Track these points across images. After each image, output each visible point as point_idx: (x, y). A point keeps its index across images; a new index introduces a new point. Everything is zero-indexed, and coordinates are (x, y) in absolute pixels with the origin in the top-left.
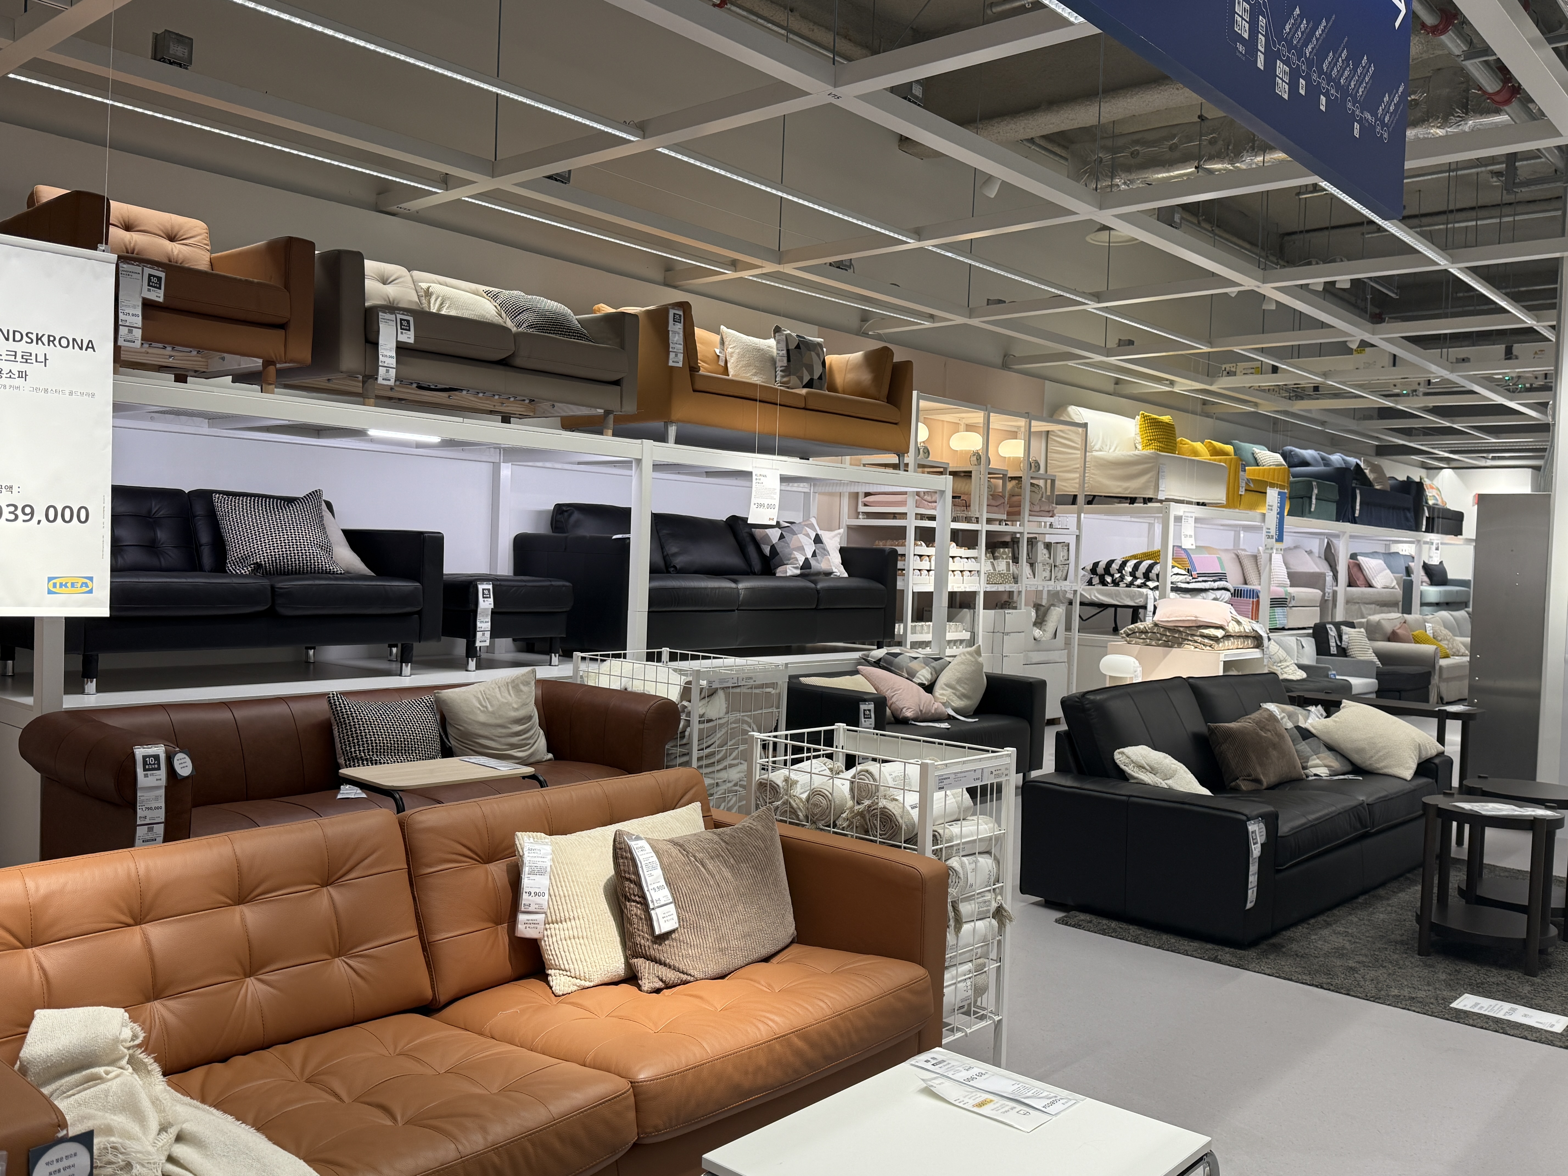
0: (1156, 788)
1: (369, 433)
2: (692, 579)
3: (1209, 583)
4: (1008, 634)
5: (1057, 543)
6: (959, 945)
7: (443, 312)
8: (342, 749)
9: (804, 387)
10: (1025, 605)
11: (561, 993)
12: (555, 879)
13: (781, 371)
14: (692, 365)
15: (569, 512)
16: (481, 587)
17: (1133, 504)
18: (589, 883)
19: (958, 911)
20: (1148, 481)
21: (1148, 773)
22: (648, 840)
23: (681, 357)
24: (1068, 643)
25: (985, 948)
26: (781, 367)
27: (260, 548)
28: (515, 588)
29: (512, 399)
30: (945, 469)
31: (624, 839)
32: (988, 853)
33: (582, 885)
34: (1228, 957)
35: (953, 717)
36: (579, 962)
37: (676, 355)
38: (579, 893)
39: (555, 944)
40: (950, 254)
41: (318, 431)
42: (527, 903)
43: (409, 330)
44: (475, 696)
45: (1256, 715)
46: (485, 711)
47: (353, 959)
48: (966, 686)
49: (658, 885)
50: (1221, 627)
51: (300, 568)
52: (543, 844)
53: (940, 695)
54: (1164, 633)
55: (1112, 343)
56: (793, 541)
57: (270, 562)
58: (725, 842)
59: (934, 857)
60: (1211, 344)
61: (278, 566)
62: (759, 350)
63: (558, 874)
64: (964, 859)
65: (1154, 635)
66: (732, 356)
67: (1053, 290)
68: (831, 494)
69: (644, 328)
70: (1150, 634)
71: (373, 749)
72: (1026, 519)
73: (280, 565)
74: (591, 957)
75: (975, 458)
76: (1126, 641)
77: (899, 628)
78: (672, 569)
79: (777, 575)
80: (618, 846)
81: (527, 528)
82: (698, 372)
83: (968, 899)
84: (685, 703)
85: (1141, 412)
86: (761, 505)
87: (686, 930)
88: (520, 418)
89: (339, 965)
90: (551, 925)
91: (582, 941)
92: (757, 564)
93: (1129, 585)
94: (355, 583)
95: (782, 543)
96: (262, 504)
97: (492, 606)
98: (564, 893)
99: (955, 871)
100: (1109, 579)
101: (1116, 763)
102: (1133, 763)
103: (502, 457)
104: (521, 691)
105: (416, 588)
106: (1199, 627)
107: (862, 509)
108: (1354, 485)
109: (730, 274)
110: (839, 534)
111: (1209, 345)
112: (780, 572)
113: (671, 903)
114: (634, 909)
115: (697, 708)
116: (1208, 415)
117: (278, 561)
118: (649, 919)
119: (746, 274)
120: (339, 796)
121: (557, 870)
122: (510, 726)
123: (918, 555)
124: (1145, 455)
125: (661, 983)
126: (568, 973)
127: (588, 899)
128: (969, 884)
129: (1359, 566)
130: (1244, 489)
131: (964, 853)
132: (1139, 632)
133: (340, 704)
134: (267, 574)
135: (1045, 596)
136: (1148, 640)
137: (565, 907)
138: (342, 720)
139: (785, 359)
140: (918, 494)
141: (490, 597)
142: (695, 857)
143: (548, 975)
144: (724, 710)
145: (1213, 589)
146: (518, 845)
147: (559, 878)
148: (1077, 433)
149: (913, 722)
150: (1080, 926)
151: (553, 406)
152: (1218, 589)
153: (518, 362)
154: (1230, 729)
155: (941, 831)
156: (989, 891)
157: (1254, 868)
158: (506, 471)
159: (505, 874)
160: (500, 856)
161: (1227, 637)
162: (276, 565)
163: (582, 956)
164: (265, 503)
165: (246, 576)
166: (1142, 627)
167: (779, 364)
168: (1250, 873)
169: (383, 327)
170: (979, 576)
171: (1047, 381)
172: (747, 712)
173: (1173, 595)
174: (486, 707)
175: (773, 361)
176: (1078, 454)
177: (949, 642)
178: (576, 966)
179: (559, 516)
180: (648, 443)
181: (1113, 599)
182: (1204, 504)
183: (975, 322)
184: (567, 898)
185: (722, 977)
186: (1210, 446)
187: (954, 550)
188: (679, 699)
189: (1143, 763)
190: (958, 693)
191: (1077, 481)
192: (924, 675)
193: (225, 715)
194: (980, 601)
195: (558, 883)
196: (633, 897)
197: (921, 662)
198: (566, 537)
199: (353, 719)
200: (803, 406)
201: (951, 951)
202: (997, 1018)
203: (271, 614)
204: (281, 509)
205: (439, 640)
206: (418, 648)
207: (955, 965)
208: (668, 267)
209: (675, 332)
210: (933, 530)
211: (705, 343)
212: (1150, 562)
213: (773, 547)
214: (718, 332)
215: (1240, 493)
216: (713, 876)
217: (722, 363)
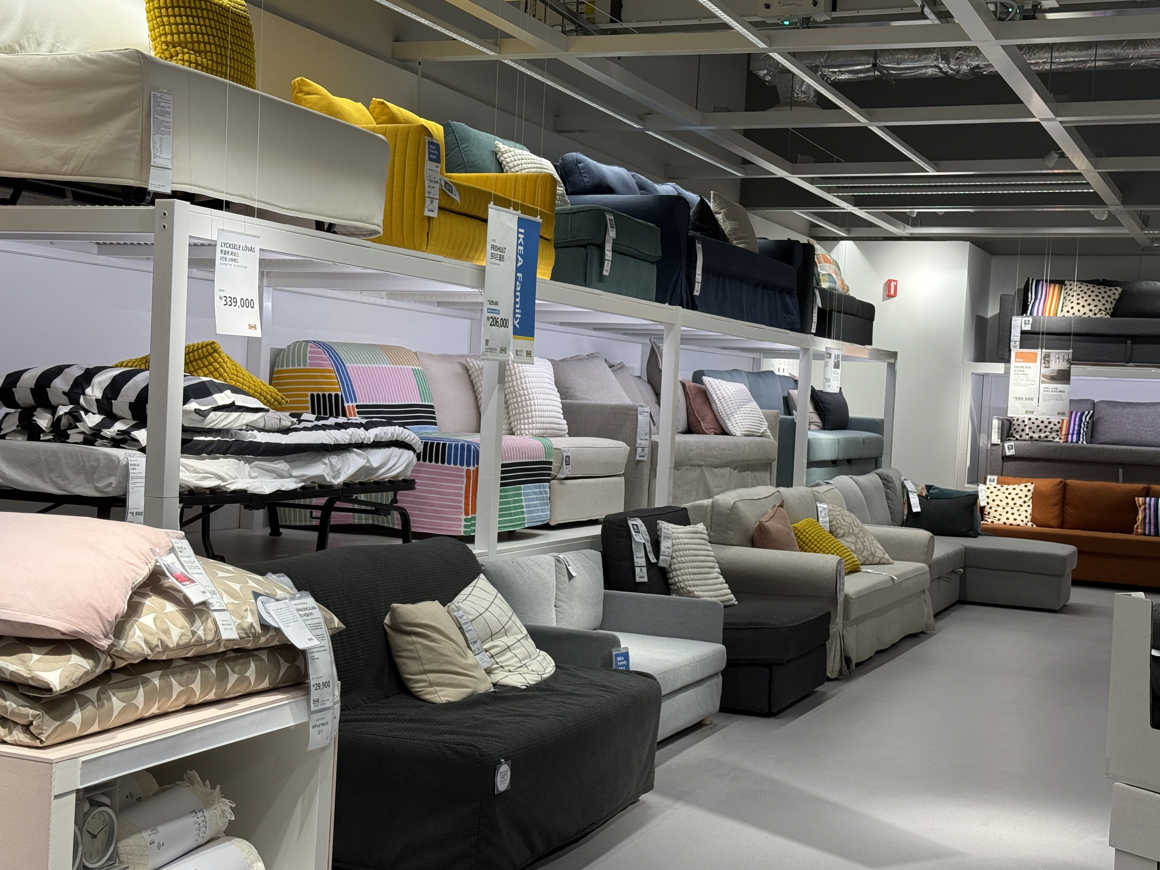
93: (92, 438)
100: (43, 420)
108: (691, 233)
129: (705, 395)
130: (436, 204)
182: (331, 228)
186: (381, 112)
215: (427, 213)
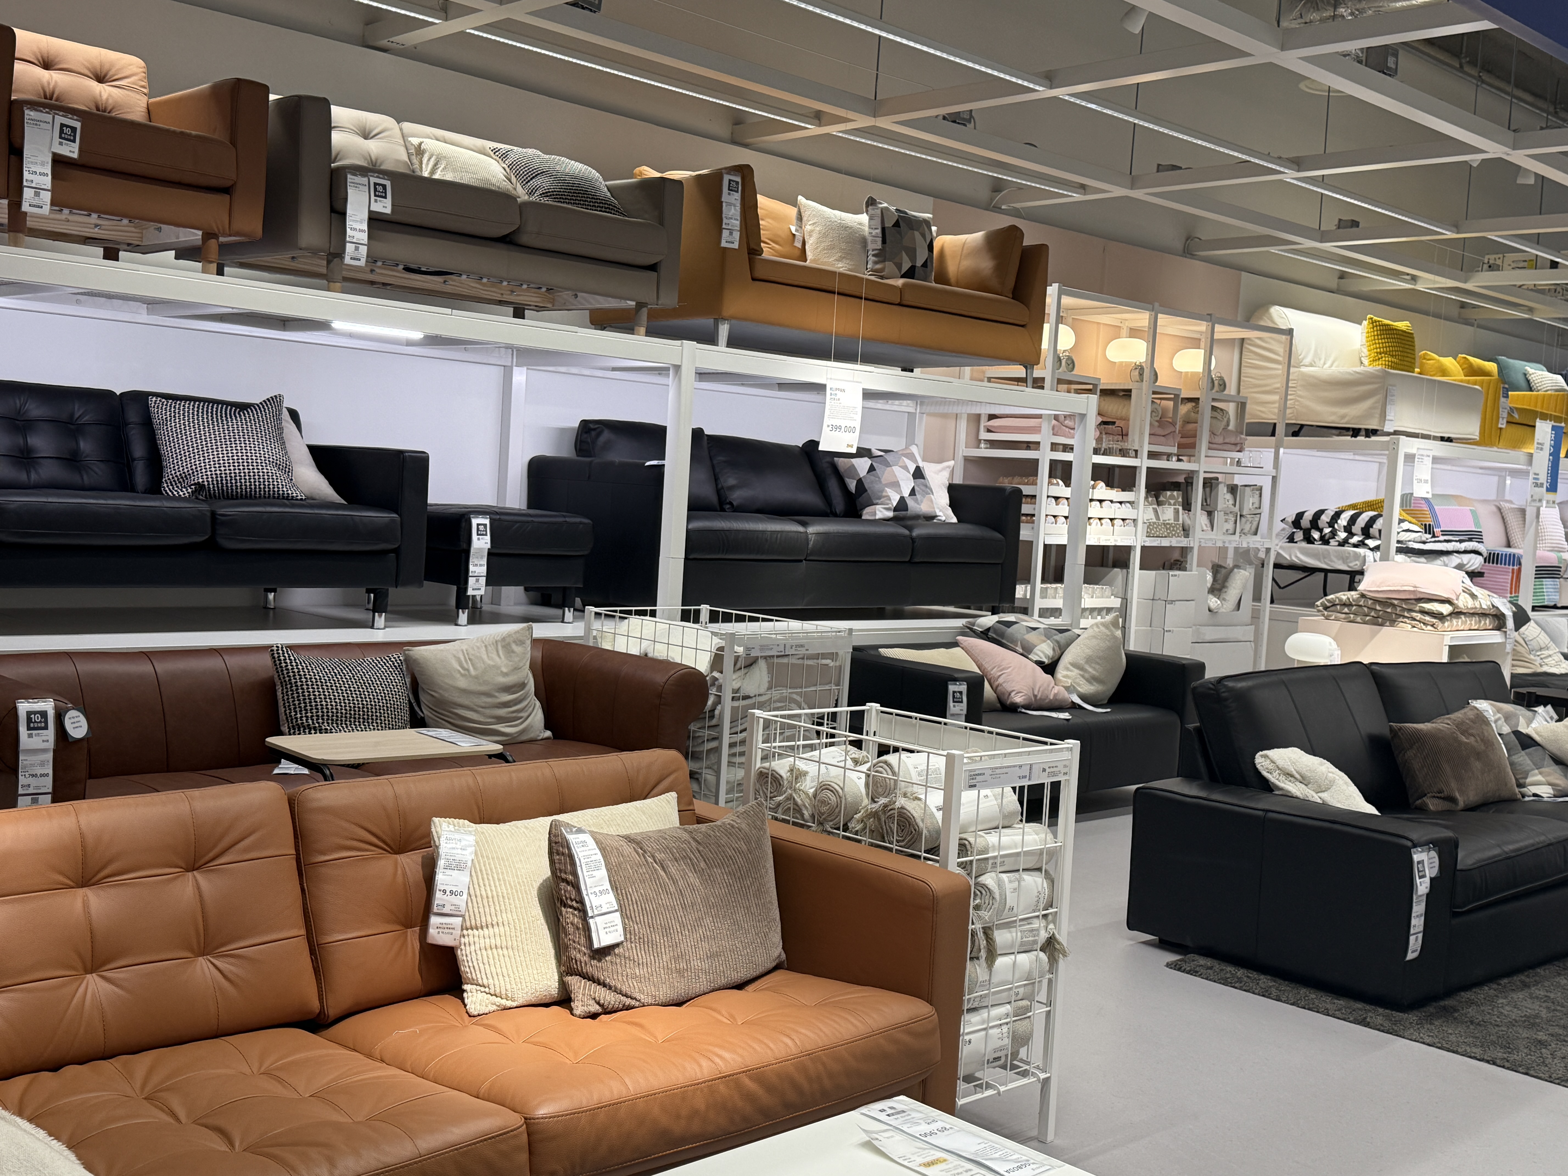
0: (1305, 802)
1: (333, 325)
2: (747, 520)
3: (1453, 543)
4: (1172, 602)
5: (1246, 486)
6: (992, 981)
7: (436, 176)
8: (286, 714)
9: (903, 276)
10: (1198, 566)
11: (476, 1013)
12: (477, 876)
13: (873, 255)
14: (752, 246)
15: (598, 430)
16: (475, 522)
17: (1356, 437)
18: (519, 883)
19: (991, 939)
20: (1372, 408)
21: (1297, 783)
22: (593, 834)
23: (737, 235)
24: (1256, 616)
25: (1030, 987)
26: (873, 250)
27: (203, 465)
28: (518, 525)
29: (525, 286)
30: (1095, 386)
31: (561, 830)
32: (1039, 869)
33: (510, 884)
34: (1379, 1020)
35: (1079, 705)
36: (501, 977)
37: (731, 234)
38: (505, 895)
39: (473, 954)
40: (1093, 106)
41: (284, 323)
42: (441, 903)
43: (385, 197)
44: (455, 656)
45: (1458, 715)
46: (466, 675)
47: (221, 959)
48: (1097, 667)
49: (601, 888)
50: (1447, 601)
51: (251, 491)
52: (466, 833)
53: (1064, 677)
54: (1373, 607)
55: (1329, 225)
56: (885, 474)
57: (215, 482)
58: (697, 841)
59: (959, 871)
60: (1457, 228)
61: (225, 488)
62: (846, 228)
63: (481, 870)
64: (1004, 876)
65: (1360, 609)
66: (810, 236)
67: (1236, 154)
68: (944, 416)
69: (690, 196)
70: (1354, 608)
71: (323, 716)
72: (1203, 454)
73: (227, 486)
74: (516, 972)
75: (1136, 373)
76: (1323, 615)
77: (1020, 591)
78: (728, 506)
79: (863, 518)
80: (553, 839)
81: (546, 450)
82: (760, 255)
83: (1009, 925)
84: (716, 674)
85: (1369, 316)
86: (838, 428)
87: (633, 945)
88: (538, 311)
89: (203, 964)
90: (470, 931)
91: (505, 952)
92: (839, 503)
93: (1342, 544)
94: (316, 511)
95: (871, 477)
96: (207, 412)
97: (489, 546)
98: (487, 894)
99: (989, 889)
100: (1316, 535)
101: (1257, 769)
102: (1279, 769)
103: (515, 360)
104: (513, 652)
105: (393, 521)
106: (1419, 600)
107: (984, 435)
109: (812, 130)
110: (948, 467)
111: (1455, 229)
112: (867, 514)
113: (616, 911)
114: (570, 916)
115: (730, 680)
116: (1467, 322)
117: (224, 482)
118: (587, 929)
119: (834, 130)
120: (276, 771)
121: (480, 866)
122: (497, 694)
123: (1054, 497)
124: (1371, 373)
125: (598, 1007)
126: (487, 990)
127: (517, 901)
128: (1007, 907)
130: (1505, 420)
131: (1003, 869)
132: (1341, 605)
133: (285, 660)
134: (211, 497)
135: (1231, 554)
136: (1352, 616)
137: (487, 910)
138: (287, 679)
139: (879, 240)
140: (1056, 417)
141: (486, 535)
142: (653, 857)
143: (464, 991)
144: (766, 685)
145: (1458, 552)
146: (434, 834)
147: (482, 875)
148: (1280, 342)
149: (1023, 710)
150: (1197, 972)
151: (576, 296)
152: (1466, 552)
153: (525, 239)
154: (1419, 731)
155: (972, 840)
156: (1038, 917)
157: (1419, 909)
158: (520, 376)
159: (420, 868)
160: (414, 846)
161: (1457, 613)
162: (222, 486)
163: (504, 970)
164: (212, 409)
165: (185, 499)
166: (1344, 598)
167: (870, 246)
168: (1413, 915)
169: (351, 193)
170: (1135, 526)
171: (1243, 273)
172: (796, 688)
173: (1400, 558)
174: (468, 670)
175: (864, 241)
176: (1280, 369)
177: (1084, 610)
178: (497, 982)
179: (585, 436)
180: (690, 345)
181: (1319, 560)
182: (1449, 440)
183: (1138, 194)
184: (491, 900)
185: (679, 1004)
186: (1464, 363)
187: (1101, 490)
188: (709, 669)
189: (1292, 770)
190: (1087, 675)
191: (1277, 405)
192: (1044, 650)
193: (144, 668)
194: (1136, 558)
195: (481, 880)
196: (569, 902)
197: (1040, 634)
198: (591, 462)
199: (300, 678)
200: (898, 301)
201: (982, 988)
202: (1042, 1076)
203: (211, 546)
204: (231, 417)
205: (421, 585)
206: (395, 594)
207: (987, 1007)
208: (738, 119)
209: (729, 204)
210: (1069, 464)
211: (775, 217)
212: (1372, 513)
213: (860, 482)
214: (794, 203)
215: (1500, 426)
216: (675, 882)
217: (798, 244)
